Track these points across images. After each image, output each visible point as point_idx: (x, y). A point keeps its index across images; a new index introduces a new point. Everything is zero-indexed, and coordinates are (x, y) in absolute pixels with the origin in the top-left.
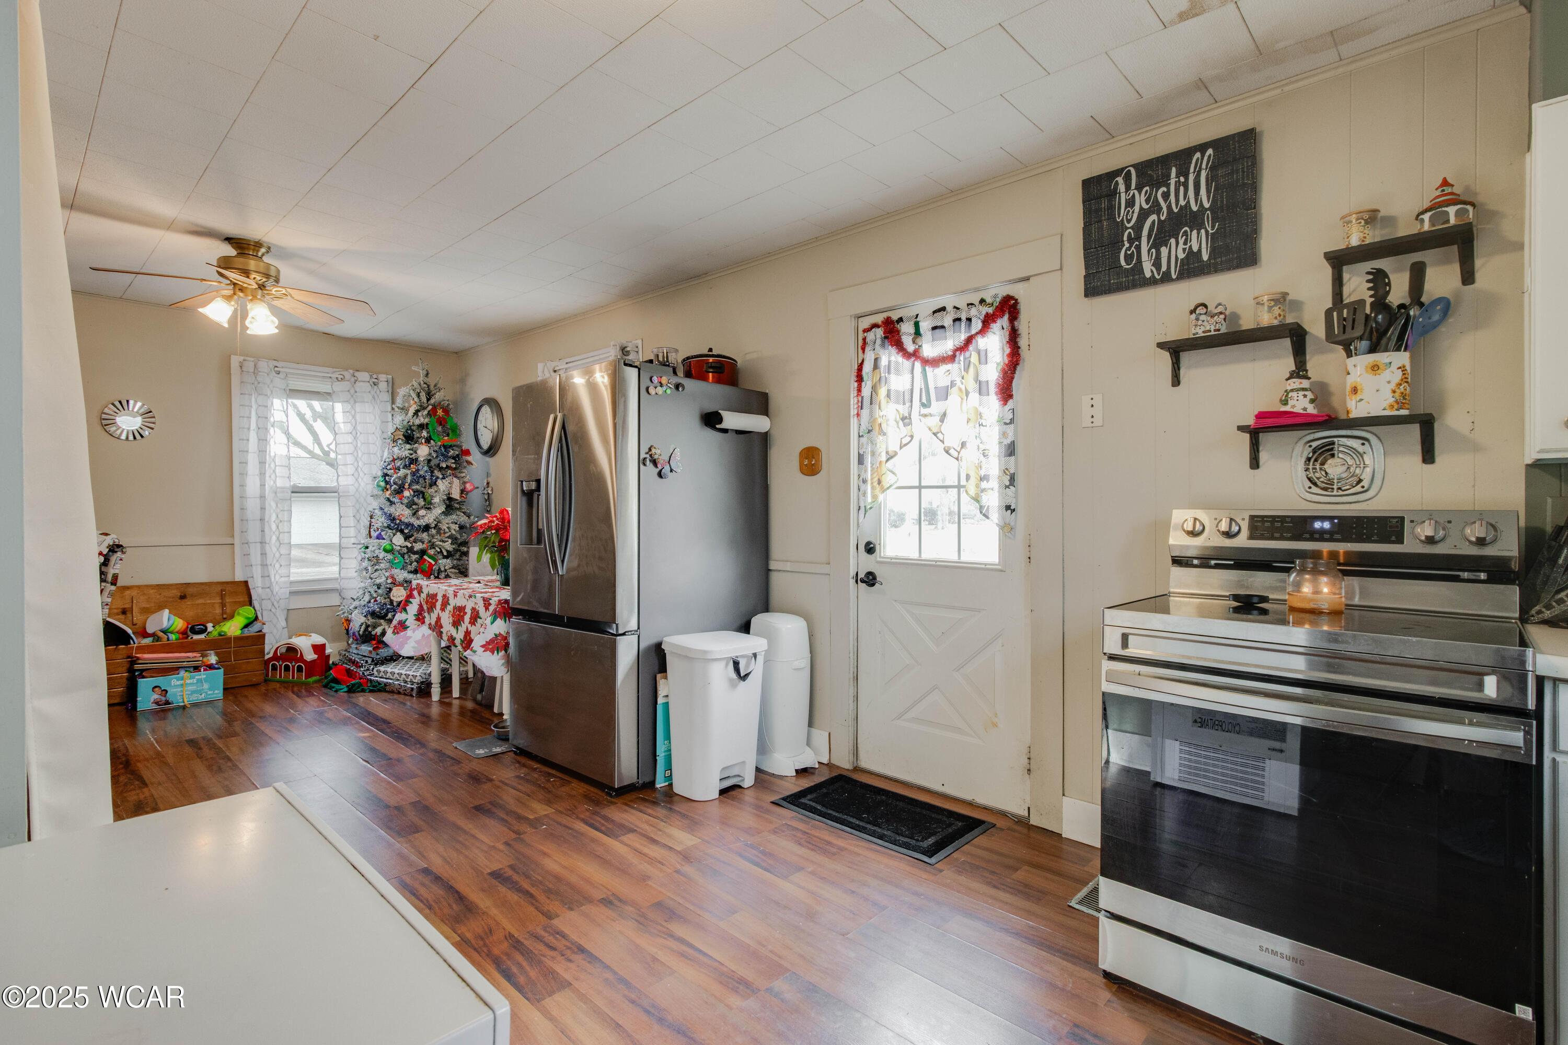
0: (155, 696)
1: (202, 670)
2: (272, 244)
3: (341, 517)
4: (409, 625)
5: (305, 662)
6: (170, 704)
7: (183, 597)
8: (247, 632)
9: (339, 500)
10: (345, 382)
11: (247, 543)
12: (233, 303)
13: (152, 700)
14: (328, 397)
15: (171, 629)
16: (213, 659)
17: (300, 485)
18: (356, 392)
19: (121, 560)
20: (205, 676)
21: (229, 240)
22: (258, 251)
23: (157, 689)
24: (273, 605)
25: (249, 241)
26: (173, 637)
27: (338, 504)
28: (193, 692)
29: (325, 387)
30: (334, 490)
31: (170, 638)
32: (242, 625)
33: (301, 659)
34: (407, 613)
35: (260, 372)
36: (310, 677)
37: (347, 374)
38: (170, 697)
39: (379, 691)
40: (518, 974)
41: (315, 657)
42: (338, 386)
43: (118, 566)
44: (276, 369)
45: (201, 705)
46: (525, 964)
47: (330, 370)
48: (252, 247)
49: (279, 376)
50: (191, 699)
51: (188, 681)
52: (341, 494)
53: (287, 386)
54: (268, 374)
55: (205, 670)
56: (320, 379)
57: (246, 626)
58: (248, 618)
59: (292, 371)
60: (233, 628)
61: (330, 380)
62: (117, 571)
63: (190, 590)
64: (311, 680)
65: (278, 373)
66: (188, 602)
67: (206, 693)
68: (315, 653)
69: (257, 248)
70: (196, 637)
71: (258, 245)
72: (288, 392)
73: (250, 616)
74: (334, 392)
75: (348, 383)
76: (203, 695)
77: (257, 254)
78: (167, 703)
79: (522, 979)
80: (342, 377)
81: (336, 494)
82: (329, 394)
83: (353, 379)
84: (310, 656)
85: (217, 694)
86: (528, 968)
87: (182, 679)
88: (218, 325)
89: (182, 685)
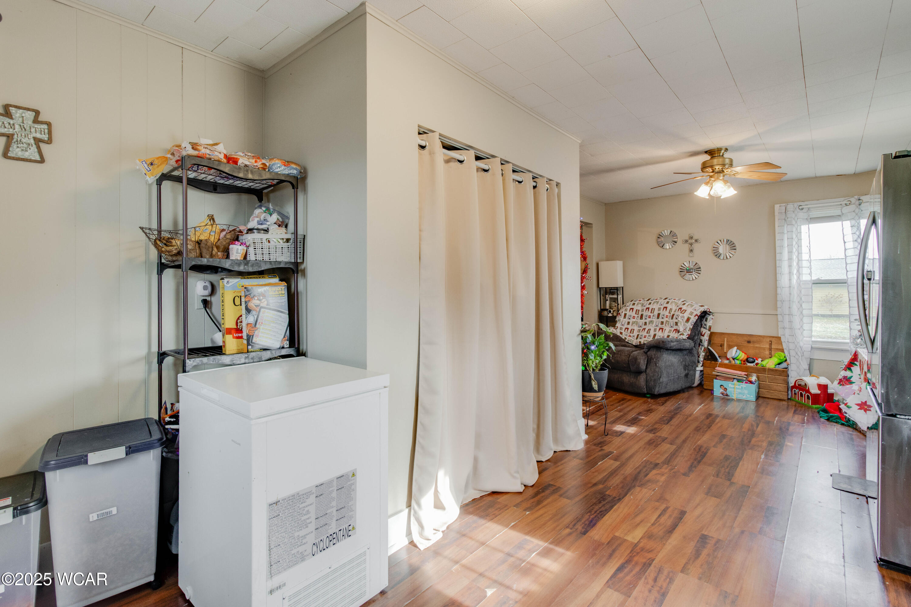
0: (722, 390)
1: (744, 382)
2: (726, 146)
3: (850, 300)
4: (854, 381)
5: (810, 393)
6: (728, 396)
7: (749, 342)
8: (778, 368)
9: (848, 289)
10: (852, 206)
11: (792, 315)
12: (709, 185)
13: (720, 392)
14: (840, 218)
15: (738, 358)
16: (754, 378)
17: (822, 279)
18: (862, 211)
19: (712, 319)
20: (745, 386)
21: (706, 152)
22: (720, 153)
23: (722, 387)
24: (797, 353)
25: (714, 149)
26: (738, 362)
27: (847, 292)
28: (740, 393)
29: (838, 212)
30: (845, 281)
31: (736, 362)
32: (777, 363)
33: (808, 391)
34: (852, 372)
35: (788, 211)
36: (815, 405)
37: (853, 200)
38: (728, 392)
39: (849, 426)
40: (624, 573)
41: (819, 392)
42: (846, 210)
43: (711, 322)
44: (800, 207)
45: (742, 401)
46: (634, 572)
47: (843, 199)
48: (716, 152)
49: (803, 211)
50: (739, 397)
51: (737, 387)
52: (849, 284)
53: (809, 216)
54: (794, 212)
55: (746, 383)
56: (835, 207)
57: (779, 364)
58: (780, 359)
59: (813, 206)
60: (770, 363)
61: (841, 206)
62: (711, 325)
63: (752, 339)
64: (814, 406)
65: (802, 209)
66: (751, 345)
67: (746, 395)
68: (819, 390)
69: (719, 152)
70: (749, 364)
71: (719, 150)
72: (809, 220)
73: (781, 358)
74: (843, 214)
75: (854, 205)
76: (745, 396)
77: (720, 154)
78: (727, 395)
79: (621, 575)
80: (849, 202)
81: (846, 284)
82: (839, 216)
83: (858, 202)
84: (815, 391)
85: (752, 398)
86: (631, 574)
87: (734, 385)
88: (704, 199)
89: (734, 388)
